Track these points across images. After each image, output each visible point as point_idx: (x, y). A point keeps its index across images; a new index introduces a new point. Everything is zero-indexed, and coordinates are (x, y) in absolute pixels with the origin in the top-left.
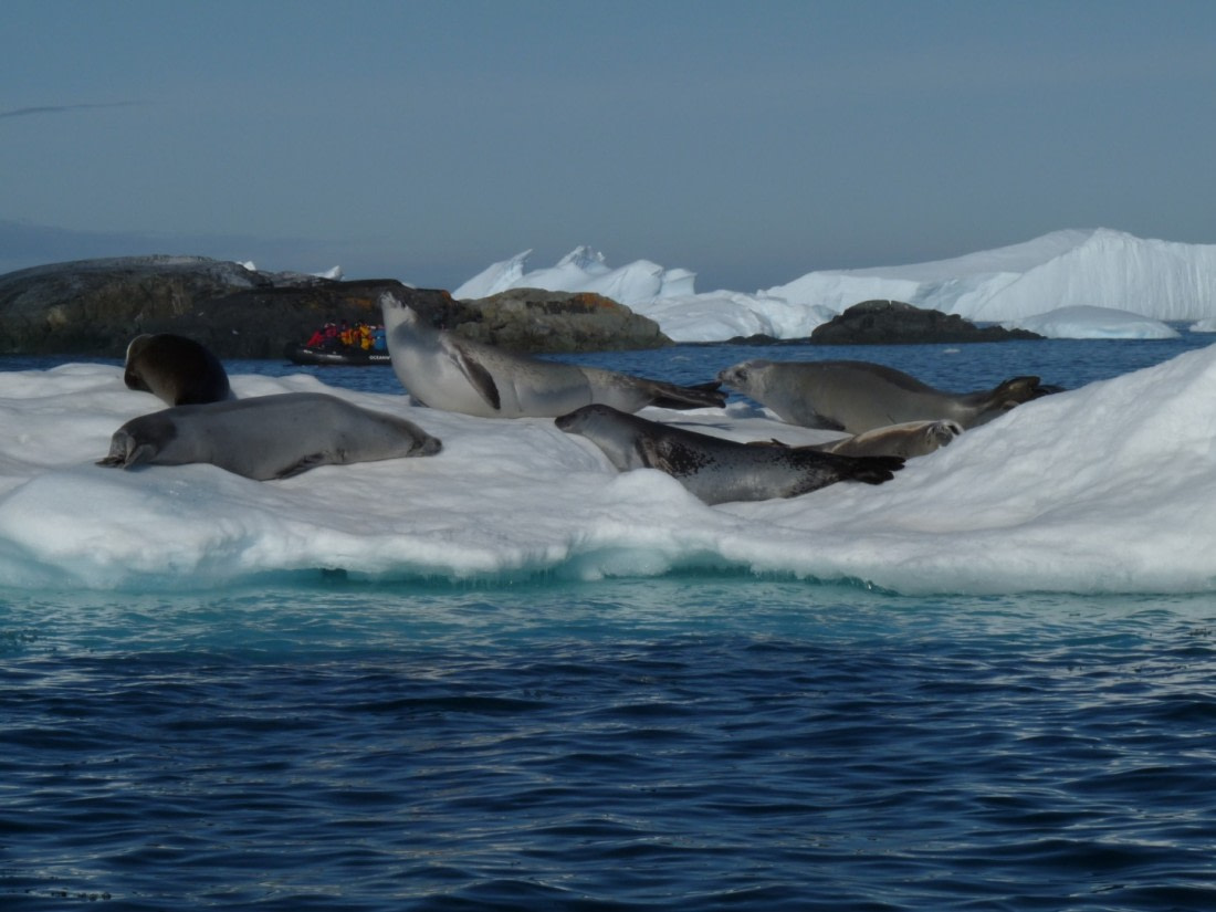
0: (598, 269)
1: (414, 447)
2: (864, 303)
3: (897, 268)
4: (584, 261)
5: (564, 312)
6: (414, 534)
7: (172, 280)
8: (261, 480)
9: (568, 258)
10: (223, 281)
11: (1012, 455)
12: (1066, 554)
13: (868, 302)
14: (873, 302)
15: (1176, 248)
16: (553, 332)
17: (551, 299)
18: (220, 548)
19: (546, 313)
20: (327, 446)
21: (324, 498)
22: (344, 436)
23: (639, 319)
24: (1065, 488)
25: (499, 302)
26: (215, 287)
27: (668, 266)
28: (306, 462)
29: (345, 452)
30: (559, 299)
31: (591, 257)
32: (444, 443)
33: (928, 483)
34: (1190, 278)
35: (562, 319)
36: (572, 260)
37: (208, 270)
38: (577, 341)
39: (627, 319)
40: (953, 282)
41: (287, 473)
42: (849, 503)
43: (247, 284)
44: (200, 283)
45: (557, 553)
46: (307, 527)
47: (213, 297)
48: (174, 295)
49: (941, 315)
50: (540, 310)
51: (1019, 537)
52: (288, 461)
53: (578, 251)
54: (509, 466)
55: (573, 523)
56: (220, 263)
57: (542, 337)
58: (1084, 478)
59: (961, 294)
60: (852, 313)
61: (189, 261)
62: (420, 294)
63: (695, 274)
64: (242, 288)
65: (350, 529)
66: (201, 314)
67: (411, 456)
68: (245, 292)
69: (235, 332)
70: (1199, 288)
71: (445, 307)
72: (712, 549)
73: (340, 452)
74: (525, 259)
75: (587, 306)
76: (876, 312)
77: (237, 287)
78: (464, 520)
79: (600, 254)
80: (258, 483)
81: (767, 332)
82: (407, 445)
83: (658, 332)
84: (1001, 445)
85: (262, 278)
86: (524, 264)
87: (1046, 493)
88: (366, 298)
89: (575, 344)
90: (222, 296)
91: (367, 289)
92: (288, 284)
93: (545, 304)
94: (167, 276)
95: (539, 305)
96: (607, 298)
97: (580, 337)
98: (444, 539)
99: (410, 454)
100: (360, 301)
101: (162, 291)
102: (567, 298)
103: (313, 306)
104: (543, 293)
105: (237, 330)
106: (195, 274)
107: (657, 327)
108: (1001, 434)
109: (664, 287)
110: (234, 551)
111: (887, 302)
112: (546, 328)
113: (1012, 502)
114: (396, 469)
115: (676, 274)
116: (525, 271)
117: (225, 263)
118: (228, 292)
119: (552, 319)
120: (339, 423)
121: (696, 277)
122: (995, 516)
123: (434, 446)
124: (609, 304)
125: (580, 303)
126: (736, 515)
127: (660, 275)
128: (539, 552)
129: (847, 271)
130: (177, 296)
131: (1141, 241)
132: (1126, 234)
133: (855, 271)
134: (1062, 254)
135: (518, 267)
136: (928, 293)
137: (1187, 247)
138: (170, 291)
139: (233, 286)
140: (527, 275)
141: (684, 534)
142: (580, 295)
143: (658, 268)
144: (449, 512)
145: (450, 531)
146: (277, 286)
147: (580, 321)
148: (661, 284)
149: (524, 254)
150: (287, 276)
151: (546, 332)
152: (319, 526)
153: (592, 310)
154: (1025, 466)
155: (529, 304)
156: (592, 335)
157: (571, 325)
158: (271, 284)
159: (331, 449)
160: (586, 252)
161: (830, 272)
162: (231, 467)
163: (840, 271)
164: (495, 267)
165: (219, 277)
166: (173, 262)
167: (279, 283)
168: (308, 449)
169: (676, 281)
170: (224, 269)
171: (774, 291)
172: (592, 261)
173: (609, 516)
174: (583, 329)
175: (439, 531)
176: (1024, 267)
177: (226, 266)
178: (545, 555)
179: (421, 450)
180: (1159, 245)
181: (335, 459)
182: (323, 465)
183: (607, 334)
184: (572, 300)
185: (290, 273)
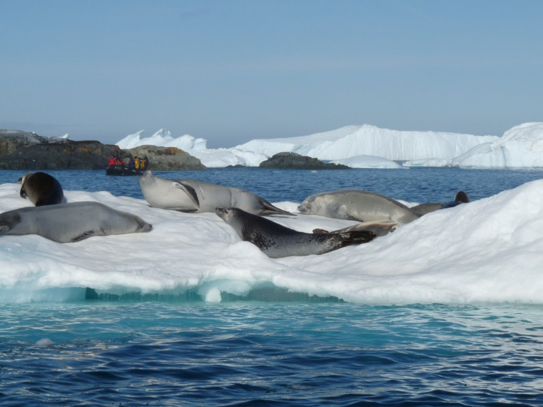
0: (169, 138)
1: (138, 228)
2: (280, 153)
3: (286, 139)
4: (163, 134)
5: (163, 154)
6: (125, 271)
7: (8, 139)
8: (61, 242)
9: (157, 133)
10: (29, 140)
11: (420, 238)
12: (435, 289)
13: (282, 153)
14: (284, 153)
15: (394, 132)
16: (160, 163)
17: (158, 150)
18: (27, 277)
19: (156, 155)
20: (97, 228)
21: (89, 252)
22: (104, 223)
23: (193, 158)
24: (443, 254)
25: (138, 150)
26: (25, 143)
27: (196, 137)
28: (85, 234)
29: (105, 230)
30: (161, 150)
31: (165, 133)
32: (153, 226)
33: (380, 250)
34: (399, 144)
35: (163, 157)
36: (159, 133)
37: (23, 136)
38: (169, 166)
39: (188, 158)
40: (307, 145)
41: (76, 239)
42: (344, 258)
43: (38, 141)
44: (19, 141)
45: (193, 282)
46: (72, 267)
47: (25, 146)
48: (9, 145)
49: (310, 158)
50: (154, 154)
51: (414, 279)
52: (77, 234)
53: (161, 130)
54: (182, 238)
55: (205, 267)
56: (27, 133)
57: (156, 164)
58: (452, 250)
59: (311, 149)
60: (275, 157)
61: (15, 132)
62: (107, 147)
63: (206, 140)
64: (36, 143)
65: (94, 269)
66: (20, 153)
67: (138, 232)
68: (38, 145)
69: (34, 161)
70: (403, 148)
71: (117, 152)
72: (269, 281)
73: (102, 230)
74: (141, 133)
75: (172, 152)
76: (285, 157)
77: (34, 143)
78: (151, 264)
79: (169, 132)
80: (59, 244)
81: (241, 163)
82: (135, 227)
83: (200, 163)
84: (415, 233)
85: (44, 139)
86: (141, 135)
87: (433, 257)
88: (86, 148)
89: (168, 167)
90: (27, 146)
91: (86, 144)
92: (54, 142)
93: (156, 151)
94: (6, 137)
95: (153, 151)
96: (180, 150)
97: (170, 165)
98: (137, 274)
99: (137, 231)
100: (84, 149)
101: (4, 144)
102: (164, 149)
103: (65, 150)
104: (154, 147)
105: (35, 160)
106: (17, 137)
107: (199, 161)
108: (416, 228)
109: (195, 146)
110: (35, 278)
111: (289, 153)
112: (157, 161)
113: (417, 261)
114: (129, 239)
115: (200, 140)
116: (141, 138)
117: (29, 133)
118: (30, 145)
119: (159, 157)
120: (103, 216)
121: (207, 142)
122: (409, 268)
123: (148, 227)
124: (181, 151)
125: (170, 151)
126: (284, 265)
127: (193, 141)
128: (184, 282)
129: (267, 140)
130: (10, 146)
131: (381, 129)
132: (375, 127)
133: (270, 140)
134: (350, 134)
135: (138, 137)
136: (298, 149)
137: (398, 132)
138: (7, 144)
139: (32, 142)
140: (142, 140)
141: (258, 273)
142: (170, 148)
143: (193, 138)
144: (146, 261)
145: (141, 271)
146: (50, 142)
147: (170, 158)
148: (194, 144)
149: (141, 132)
150: (53, 139)
151: (157, 162)
152: (78, 267)
153: (174, 154)
154: (425, 243)
155: (149, 151)
156: (175, 164)
157: (167, 160)
158: (47, 142)
159: (98, 229)
160: (164, 131)
161: (261, 140)
162: (48, 236)
163: (264, 140)
164: (129, 136)
165: (27, 139)
166: (9, 132)
167: (50, 141)
168: (87, 229)
169: (199, 143)
170: (29, 136)
171: (238, 147)
172: (166, 135)
173: (223, 264)
174: (171, 161)
175: (135, 270)
176: (334, 139)
177: (30, 134)
178: (187, 282)
179: (142, 229)
180: (387, 131)
181: (100, 233)
182: (94, 236)
183: (181, 163)
184: (166, 150)
185: (55, 137)
